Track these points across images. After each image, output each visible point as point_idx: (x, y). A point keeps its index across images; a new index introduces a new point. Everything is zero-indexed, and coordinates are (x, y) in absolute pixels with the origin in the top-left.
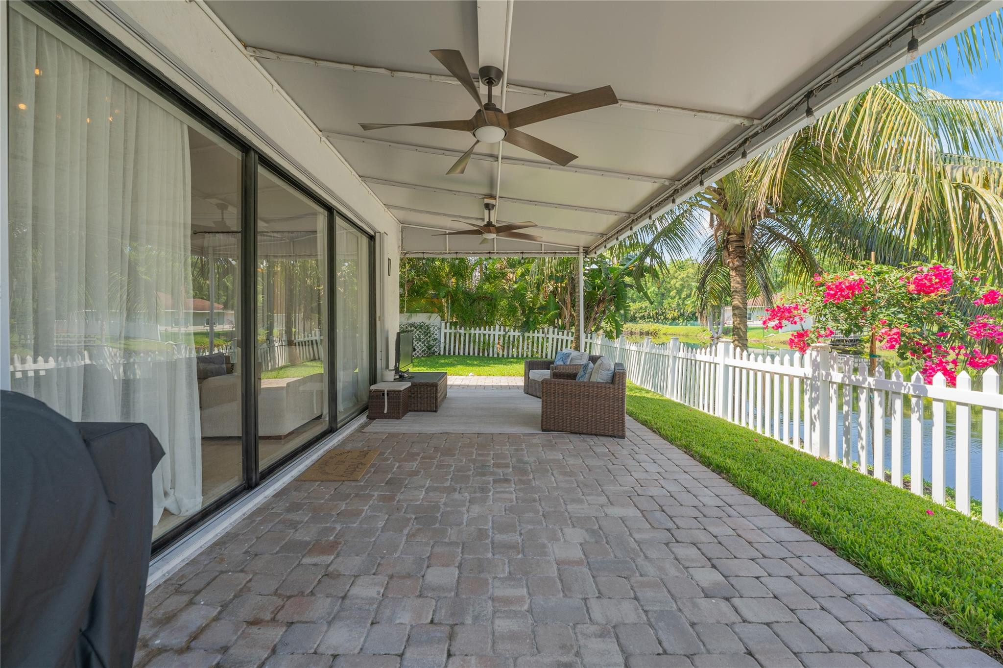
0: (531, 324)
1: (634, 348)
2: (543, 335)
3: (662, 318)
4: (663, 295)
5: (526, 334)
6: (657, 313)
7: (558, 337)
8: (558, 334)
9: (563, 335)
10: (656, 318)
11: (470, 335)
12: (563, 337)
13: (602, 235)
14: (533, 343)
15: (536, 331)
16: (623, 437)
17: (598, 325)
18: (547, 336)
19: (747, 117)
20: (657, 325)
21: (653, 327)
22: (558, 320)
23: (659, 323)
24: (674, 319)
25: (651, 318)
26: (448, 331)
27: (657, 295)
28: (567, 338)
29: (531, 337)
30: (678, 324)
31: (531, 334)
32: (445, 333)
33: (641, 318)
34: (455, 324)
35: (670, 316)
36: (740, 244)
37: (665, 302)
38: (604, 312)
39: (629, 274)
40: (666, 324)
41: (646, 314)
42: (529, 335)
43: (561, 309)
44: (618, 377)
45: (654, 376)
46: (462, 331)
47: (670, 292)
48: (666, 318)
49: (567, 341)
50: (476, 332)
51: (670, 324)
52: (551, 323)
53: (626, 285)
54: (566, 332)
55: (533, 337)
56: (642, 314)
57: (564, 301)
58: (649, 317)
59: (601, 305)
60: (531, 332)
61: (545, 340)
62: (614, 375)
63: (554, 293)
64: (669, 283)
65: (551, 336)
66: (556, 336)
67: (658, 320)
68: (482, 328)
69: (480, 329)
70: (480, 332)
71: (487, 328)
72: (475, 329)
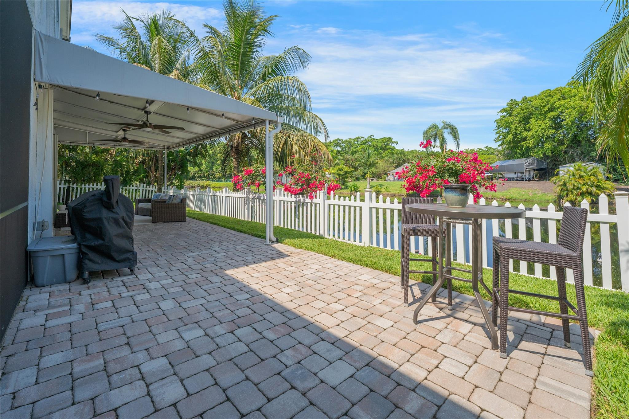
0: (128, 182)
1: (191, 193)
2: (136, 188)
3: (212, 177)
4: (213, 163)
5: (125, 188)
6: (209, 174)
7: (146, 189)
8: (146, 187)
9: (149, 187)
10: (208, 177)
11: (81, 189)
12: (149, 189)
13: (177, 144)
14: (129, 193)
15: (131, 186)
16: (185, 221)
17: (172, 182)
18: (139, 188)
19: (219, 129)
20: (209, 181)
21: (206, 183)
22: (145, 179)
23: (210, 181)
24: (219, 178)
25: (205, 177)
26: (62, 186)
27: (209, 163)
28: (152, 189)
29: (128, 189)
30: (222, 181)
31: (128, 188)
32: (60, 188)
33: (198, 177)
34: (69, 182)
35: (217, 176)
36: (237, 148)
37: (214, 167)
38: (175, 174)
39: (189, 155)
40: (215, 181)
41: (202, 174)
42: (126, 188)
43: (148, 172)
44: (183, 201)
45: (200, 205)
46: (75, 186)
47: (217, 161)
48: (214, 178)
49: (152, 191)
50: (86, 187)
51: (217, 181)
52: (141, 181)
53: (188, 161)
54: (151, 186)
55: (129, 189)
56: (199, 175)
57: (150, 168)
58: (204, 176)
59: (173, 171)
60: (128, 186)
61: (138, 190)
62: (182, 199)
63: (143, 162)
64: (217, 156)
65: (141, 188)
66: (145, 188)
67: (209, 179)
68: (91, 184)
69: (89, 185)
70: (90, 187)
71: (95, 184)
72: (85, 185)
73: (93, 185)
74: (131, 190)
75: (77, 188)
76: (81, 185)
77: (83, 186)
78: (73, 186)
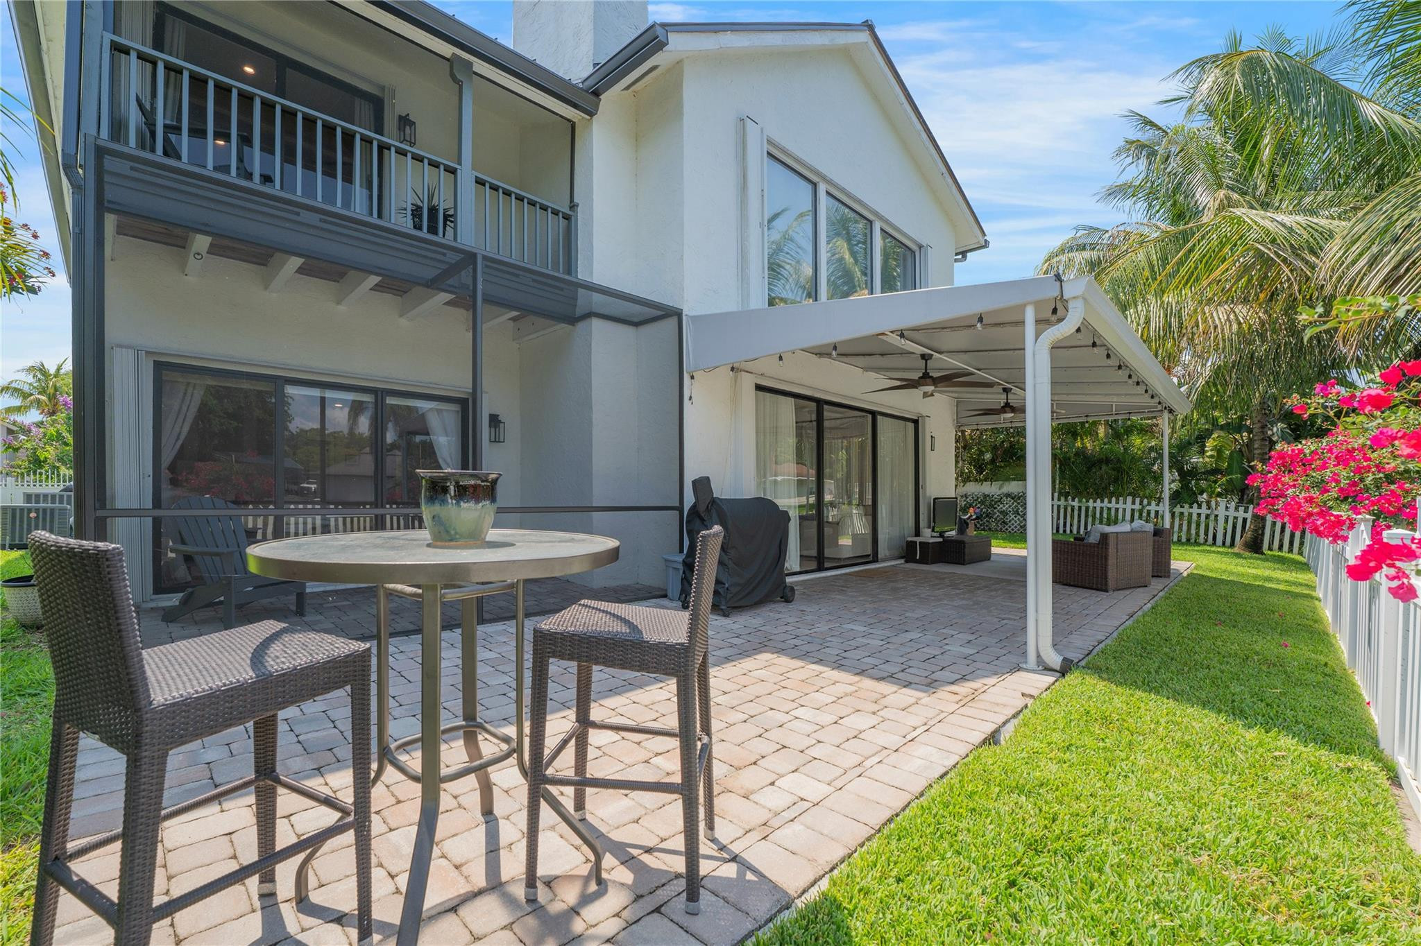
2: (1209, 512)
11: (1087, 508)
15: (1195, 505)
18: (1216, 513)
29: (1186, 514)
31: (1186, 510)
34: (1066, 495)
42: (1182, 510)
46: (1076, 504)
50: (1096, 505)
55: (1191, 513)
60: (1187, 506)
61: (1212, 517)
65: (1221, 512)
68: (1106, 500)
69: (1102, 501)
70: (1103, 505)
71: (1114, 499)
72: (1095, 502)
73: (1110, 502)
74: (1195, 517)
75: (1080, 508)
76: (1087, 501)
77: (1091, 503)
78: (1073, 504)
